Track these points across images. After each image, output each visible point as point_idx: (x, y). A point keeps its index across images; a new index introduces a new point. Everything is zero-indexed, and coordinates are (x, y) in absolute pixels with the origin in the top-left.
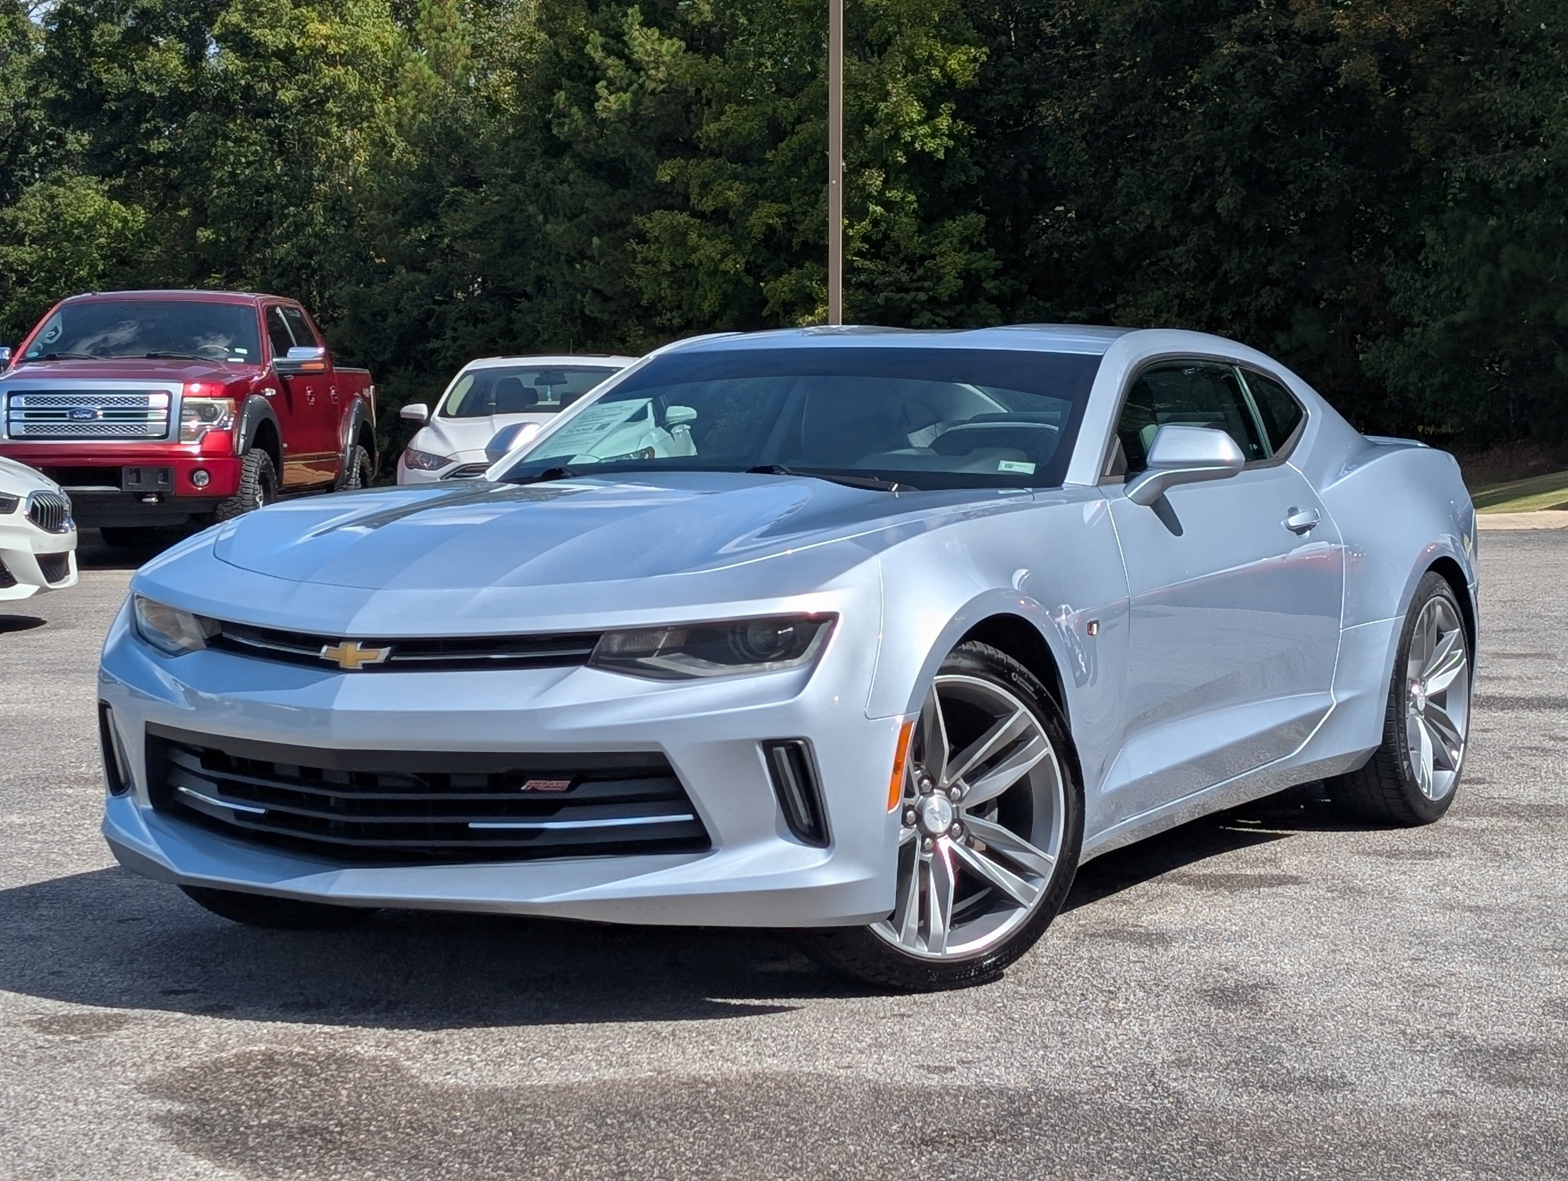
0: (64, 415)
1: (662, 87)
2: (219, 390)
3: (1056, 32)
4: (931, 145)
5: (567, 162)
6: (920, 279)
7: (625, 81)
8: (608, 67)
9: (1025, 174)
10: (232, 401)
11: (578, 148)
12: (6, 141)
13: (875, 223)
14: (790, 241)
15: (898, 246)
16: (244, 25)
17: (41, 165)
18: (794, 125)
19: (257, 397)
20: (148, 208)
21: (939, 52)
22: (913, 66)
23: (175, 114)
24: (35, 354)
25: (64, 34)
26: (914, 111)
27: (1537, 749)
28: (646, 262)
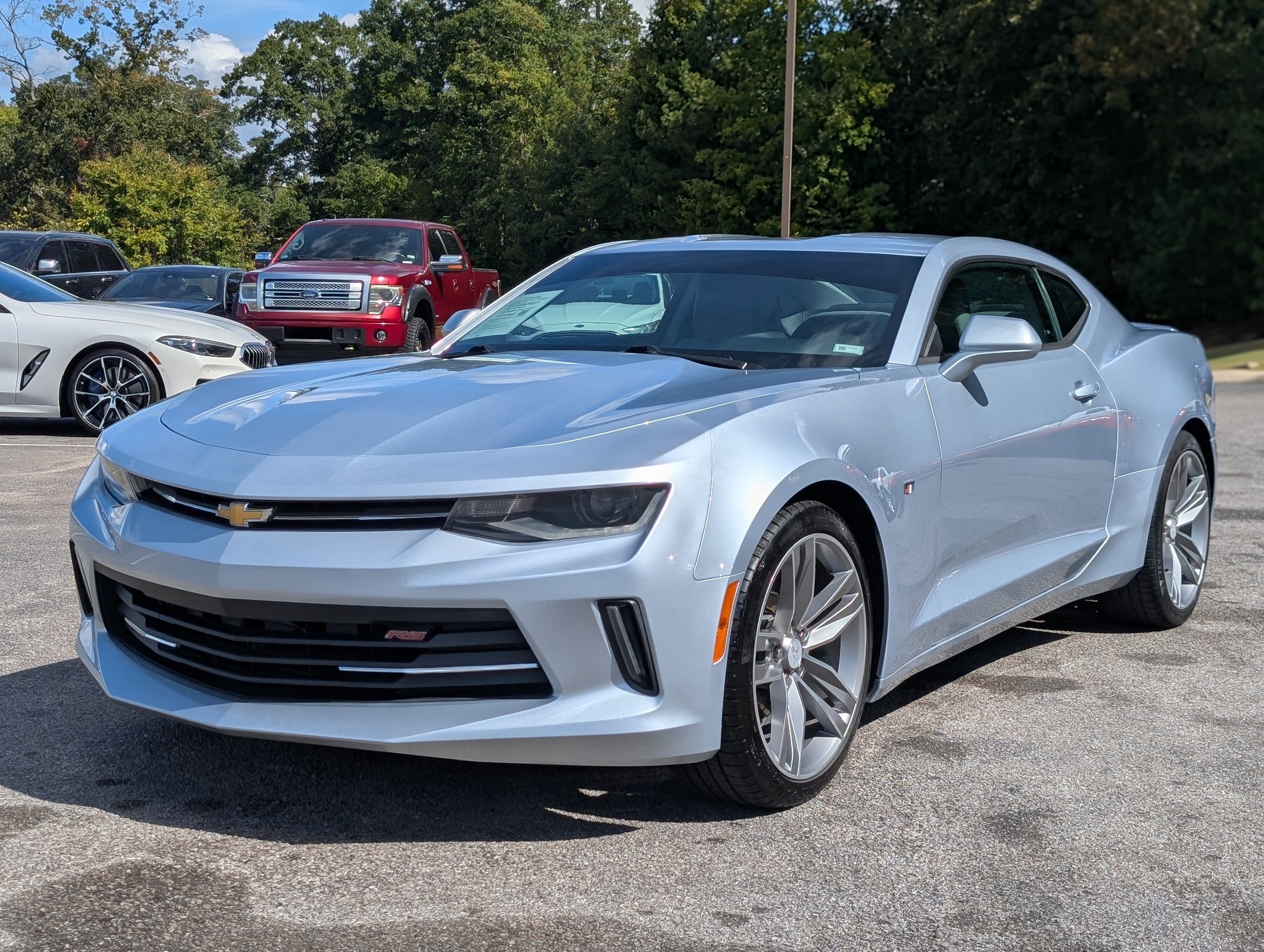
0: (298, 294)
1: (701, 107)
2: (395, 280)
3: (936, 76)
4: (858, 142)
5: (644, 151)
6: (849, 221)
7: (679, 104)
8: (669, 96)
9: (914, 161)
10: (401, 288)
11: (651, 144)
12: (331, 139)
13: (823, 188)
14: (772, 199)
15: (835, 202)
16: (461, 71)
17: (353, 153)
18: (777, 130)
19: (418, 286)
20: (410, 178)
21: (865, 87)
22: (848, 95)
23: (424, 124)
24: (286, 257)
25: (362, 77)
26: (849, 121)
27: (1251, 555)
28: (687, 209)
